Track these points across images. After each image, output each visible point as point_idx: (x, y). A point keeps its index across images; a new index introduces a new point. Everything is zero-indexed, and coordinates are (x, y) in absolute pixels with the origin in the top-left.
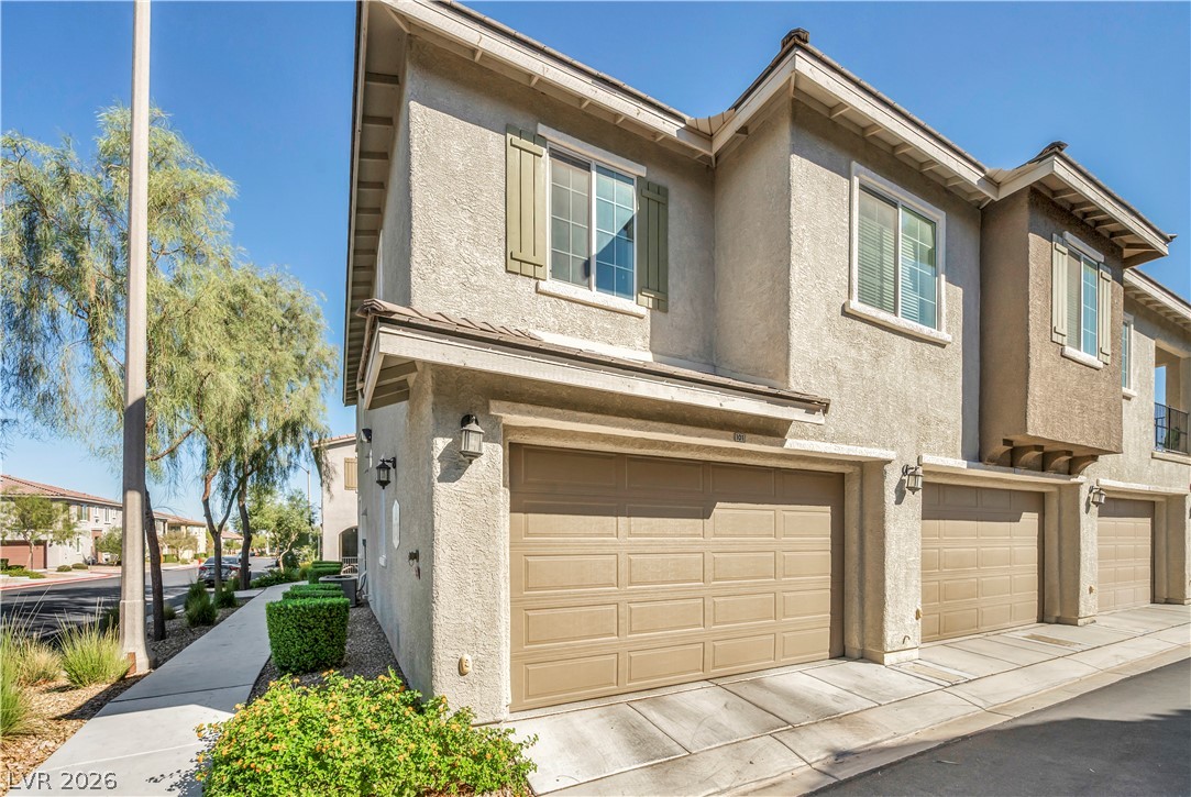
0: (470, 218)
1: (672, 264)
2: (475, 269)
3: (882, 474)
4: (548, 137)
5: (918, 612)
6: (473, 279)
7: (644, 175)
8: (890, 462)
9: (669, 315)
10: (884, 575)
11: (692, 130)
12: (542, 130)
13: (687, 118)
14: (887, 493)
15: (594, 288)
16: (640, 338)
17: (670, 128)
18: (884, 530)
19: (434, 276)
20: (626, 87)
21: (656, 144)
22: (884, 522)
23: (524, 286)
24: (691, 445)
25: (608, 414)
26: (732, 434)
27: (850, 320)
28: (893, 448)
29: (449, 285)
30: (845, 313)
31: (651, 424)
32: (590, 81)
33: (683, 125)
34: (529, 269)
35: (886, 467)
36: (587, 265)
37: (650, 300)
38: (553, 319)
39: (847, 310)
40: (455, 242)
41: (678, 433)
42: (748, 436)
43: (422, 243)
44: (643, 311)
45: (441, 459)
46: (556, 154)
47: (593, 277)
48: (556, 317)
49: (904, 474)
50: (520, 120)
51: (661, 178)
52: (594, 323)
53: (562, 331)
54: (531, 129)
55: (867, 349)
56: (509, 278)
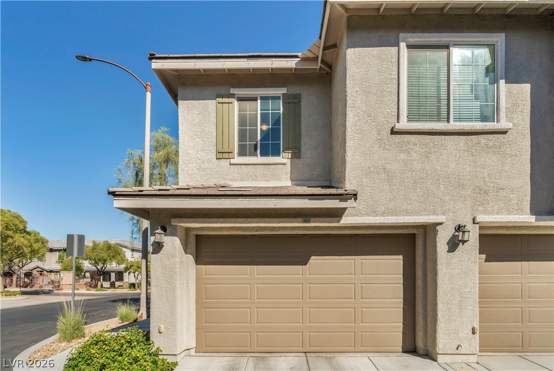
0: (201, 140)
1: (303, 132)
2: (203, 161)
3: (435, 233)
4: (235, 93)
5: (473, 329)
6: (202, 166)
7: (286, 92)
8: (441, 224)
9: (301, 159)
10: (436, 301)
11: (305, 59)
12: (232, 91)
13: (299, 54)
14: (439, 245)
15: (259, 156)
16: (284, 175)
17: (291, 64)
18: (437, 271)
19: (187, 169)
20: (263, 54)
21: (293, 73)
22: (436, 265)
23: (224, 163)
24: (287, 227)
25: (227, 218)
26: (301, 219)
27: (399, 136)
28: (444, 214)
29: (192, 171)
30: (393, 132)
31: (249, 219)
32: (245, 60)
33: (299, 59)
34: (226, 155)
35: (438, 228)
36: (256, 146)
37: (290, 154)
38: (238, 175)
39: (395, 130)
40: (195, 152)
41: (265, 223)
42: (312, 219)
43: (182, 157)
44: (285, 161)
45: (152, 245)
46: (240, 99)
47: (259, 151)
48: (239, 174)
49: (456, 231)
50: (222, 90)
51: (295, 90)
52: (258, 172)
53: (242, 180)
54: (228, 92)
55: (415, 152)
56: (218, 162)
